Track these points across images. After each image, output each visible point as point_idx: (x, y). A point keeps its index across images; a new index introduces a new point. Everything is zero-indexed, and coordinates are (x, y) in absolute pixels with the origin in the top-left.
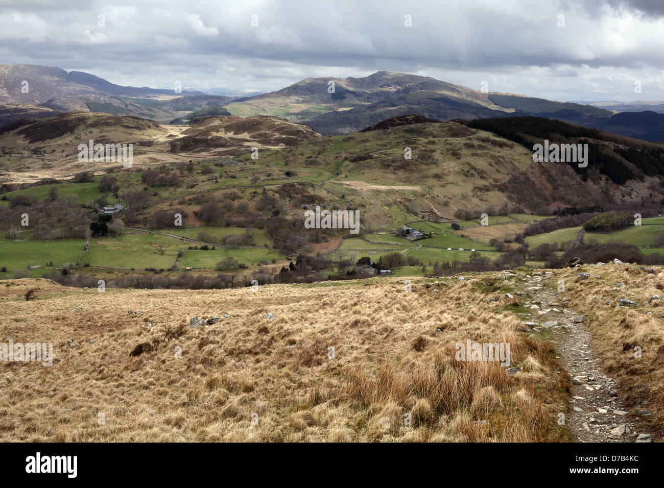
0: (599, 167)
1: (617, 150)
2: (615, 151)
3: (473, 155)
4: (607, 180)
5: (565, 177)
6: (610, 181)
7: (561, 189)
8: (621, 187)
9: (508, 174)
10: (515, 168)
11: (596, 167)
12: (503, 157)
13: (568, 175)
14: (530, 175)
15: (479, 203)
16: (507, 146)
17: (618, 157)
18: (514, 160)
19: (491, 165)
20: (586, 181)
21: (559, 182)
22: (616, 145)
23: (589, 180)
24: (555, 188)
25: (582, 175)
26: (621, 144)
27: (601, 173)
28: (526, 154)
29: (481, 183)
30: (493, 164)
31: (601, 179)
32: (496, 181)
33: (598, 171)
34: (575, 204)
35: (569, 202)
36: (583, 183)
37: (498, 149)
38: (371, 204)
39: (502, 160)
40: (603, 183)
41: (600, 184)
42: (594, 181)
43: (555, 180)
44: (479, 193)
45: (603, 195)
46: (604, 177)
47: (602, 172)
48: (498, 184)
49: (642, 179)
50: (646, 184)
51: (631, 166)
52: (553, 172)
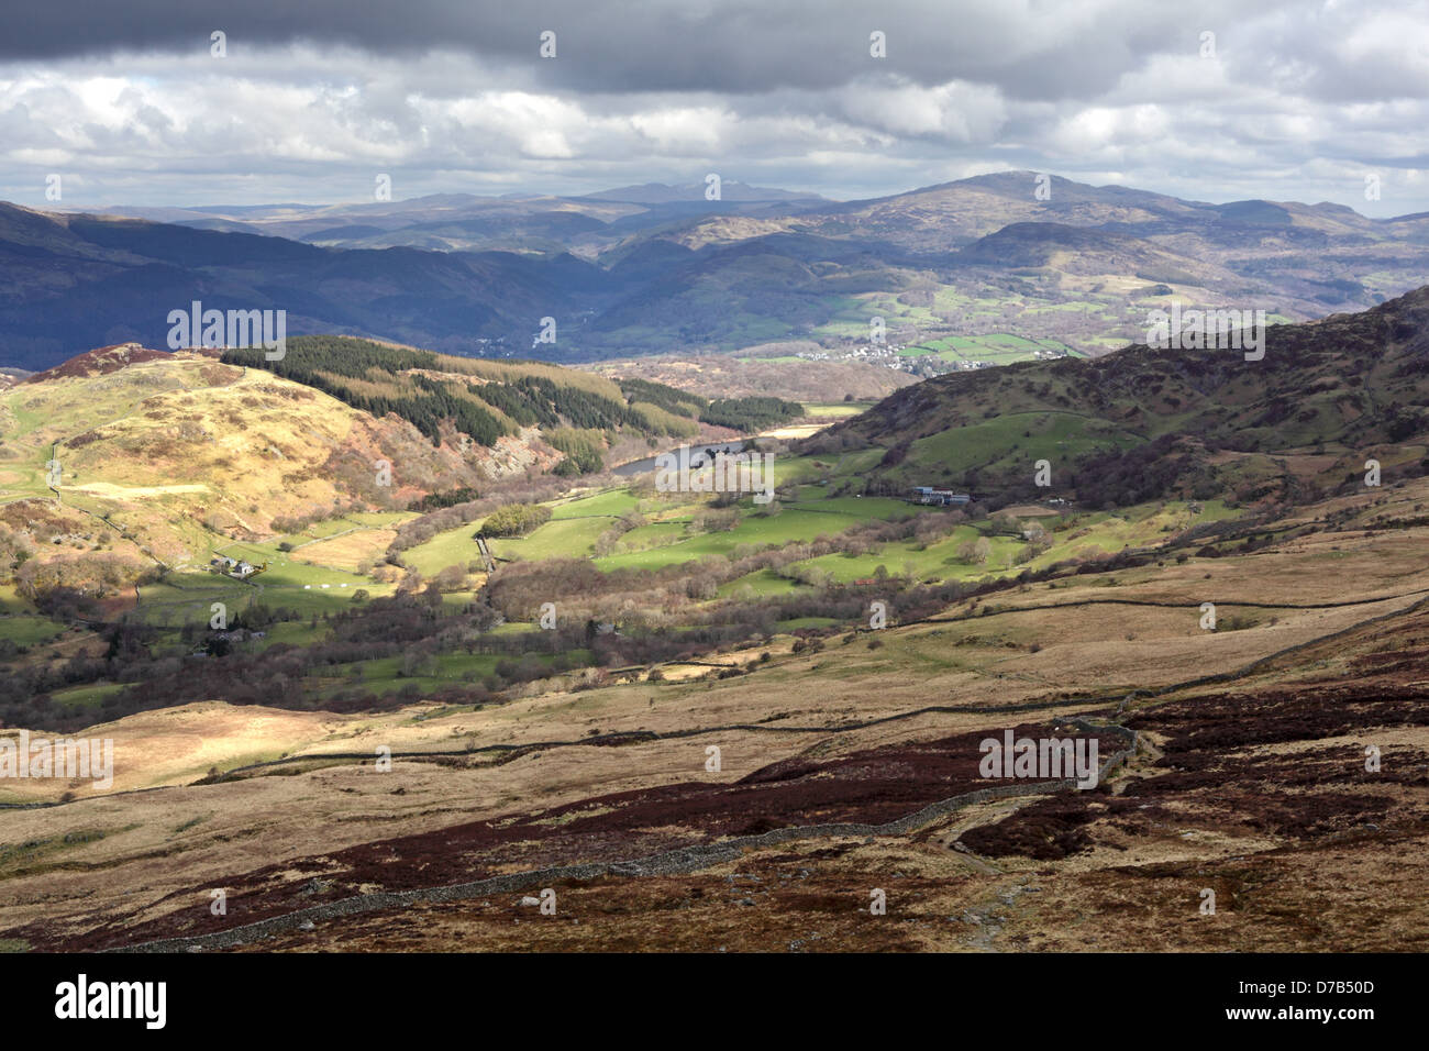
0: (453, 421)
1: (472, 389)
3: (263, 419)
4: (469, 441)
5: (409, 444)
6: (474, 443)
7: (407, 464)
8: (491, 452)
9: (324, 447)
10: (330, 436)
11: (449, 421)
12: (308, 418)
13: (413, 440)
14: (356, 446)
15: (298, 501)
16: (305, 395)
17: (480, 403)
18: (326, 421)
19: (296, 435)
20: (439, 446)
21: (401, 453)
22: (465, 378)
23: (443, 445)
24: (397, 464)
25: (430, 436)
27: (458, 431)
28: (339, 409)
29: (292, 467)
30: (298, 432)
31: (459, 441)
32: (311, 461)
33: (453, 428)
34: (436, 487)
35: (423, 485)
36: (435, 450)
37: (292, 402)
38: (152, 524)
39: (308, 423)
40: (464, 447)
41: (459, 449)
42: (450, 445)
43: (395, 450)
44: (293, 485)
45: (468, 468)
46: (464, 437)
47: (460, 429)
48: (316, 465)
49: (516, 434)
50: (525, 441)
51: (499, 414)
52: (388, 436)
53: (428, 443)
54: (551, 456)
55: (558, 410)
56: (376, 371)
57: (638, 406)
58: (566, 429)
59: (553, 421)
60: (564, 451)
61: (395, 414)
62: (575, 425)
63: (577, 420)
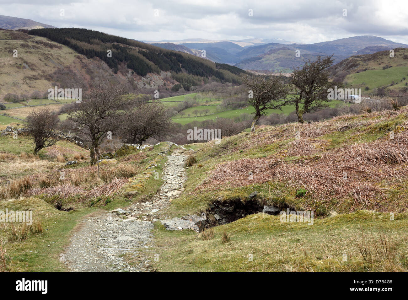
0: (127, 63)
2: (139, 52)
3: (26, 52)
4: (133, 73)
5: (101, 71)
6: (135, 74)
7: (97, 79)
8: (143, 78)
9: (54, 67)
10: (61, 63)
11: (124, 63)
12: (51, 55)
13: (103, 69)
14: (72, 69)
15: (28, 89)
16: (56, 47)
17: (141, 57)
18: (61, 57)
19: (40, 60)
20: (116, 73)
21: (95, 74)
22: (140, 49)
23: (119, 72)
24: (92, 78)
25: (113, 69)
26: (144, 48)
27: (128, 68)
28: (71, 53)
29: (31, 73)
30: (43, 59)
31: (128, 72)
32: (44, 72)
33: (126, 66)
36: (114, 75)
37: (49, 49)
39: (50, 57)
40: (129, 75)
41: (127, 76)
42: (122, 73)
43: (92, 72)
44: (28, 81)
45: (129, 84)
46: (130, 71)
47: (129, 67)
48: (45, 74)
49: (158, 73)
50: (162, 76)
51: (150, 63)
52: (91, 66)
53: (110, 71)
54: (173, 84)
55: (183, 67)
56: (97, 41)
57: (221, 71)
58: (184, 74)
59: (179, 70)
60: (179, 82)
61: (98, 58)
62: (189, 73)
63: (190, 72)
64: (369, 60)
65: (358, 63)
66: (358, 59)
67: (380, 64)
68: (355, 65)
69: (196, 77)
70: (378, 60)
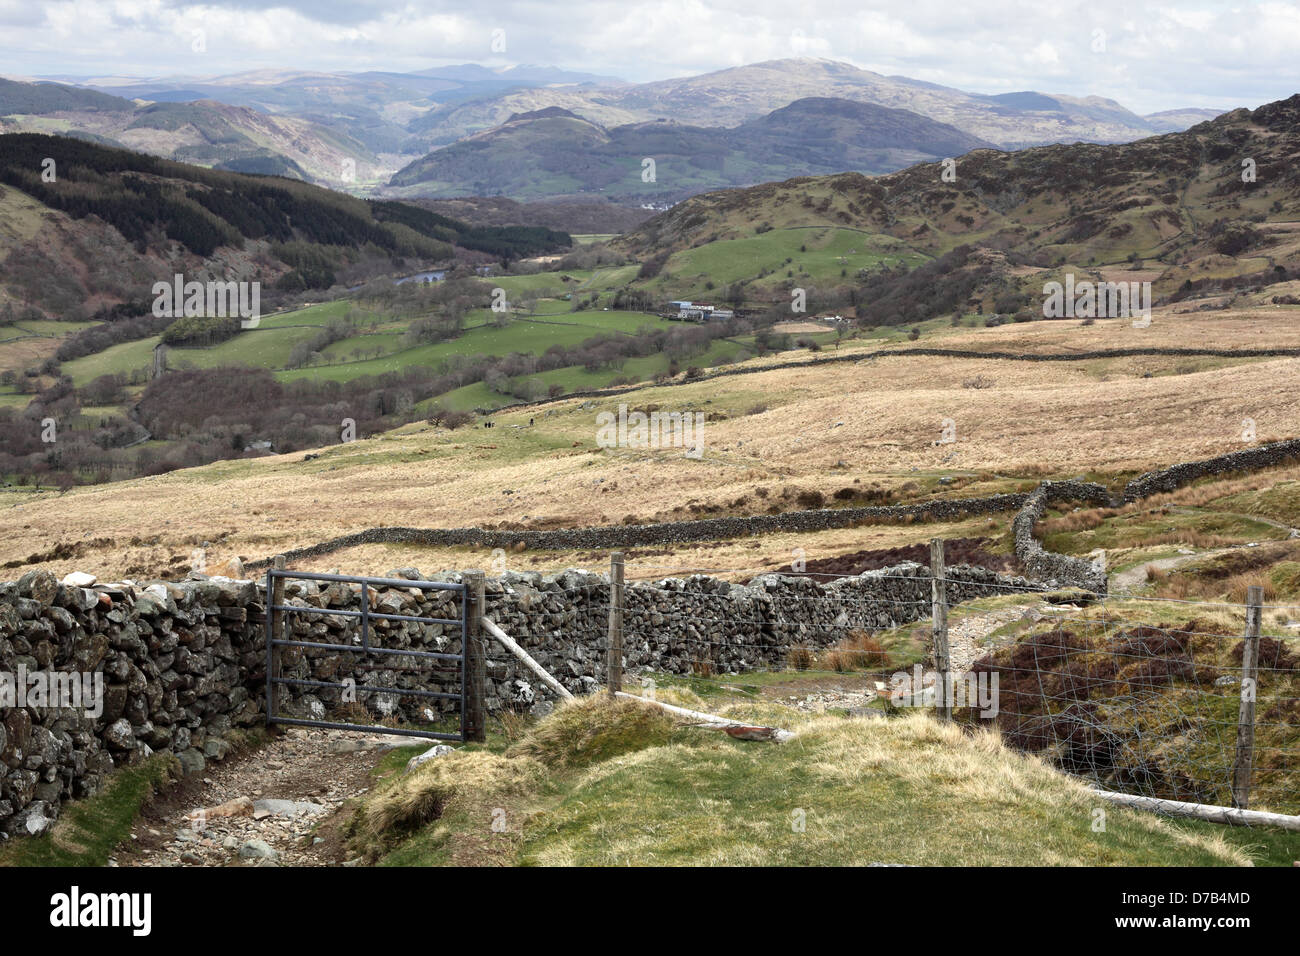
0: (164, 226)
1: (191, 194)
2: (189, 195)
4: (181, 249)
5: (108, 248)
6: (186, 251)
7: (103, 270)
8: (206, 262)
10: (14, 236)
11: (159, 226)
13: (112, 244)
14: (43, 248)
18: (11, 219)
20: (144, 253)
21: (97, 257)
22: (189, 183)
23: (149, 251)
24: (92, 269)
25: (136, 242)
26: (196, 181)
27: (169, 238)
28: (31, 208)
31: (169, 248)
33: (164, 234)
34: (132, 297)
35: (118, 293)
36: (140, 257)
40: (174, 255)
41: (168, 257)
42: (158, 252)
43: (89, 255)
46: (175, 245)
47: (171, 235)
49: (240, 246)
50: (248, 253)
51: (219, 221)
52: (85, 240)
53: (130, 248)
54: (278, 270)
55: (294, 224)
56: (84, 170)
57: (388, 226)
58: (300, 244)
59: (285, 235)
60: (292, 265)
61: (95, 216)
62: (311, 240)
63: (314, 235)
64: (730, 207)
65: (706, 215)
66: (709, 204)
67: (752, 220)
68: (699, 221)
69: (329, 249)
70: (749, 209)
